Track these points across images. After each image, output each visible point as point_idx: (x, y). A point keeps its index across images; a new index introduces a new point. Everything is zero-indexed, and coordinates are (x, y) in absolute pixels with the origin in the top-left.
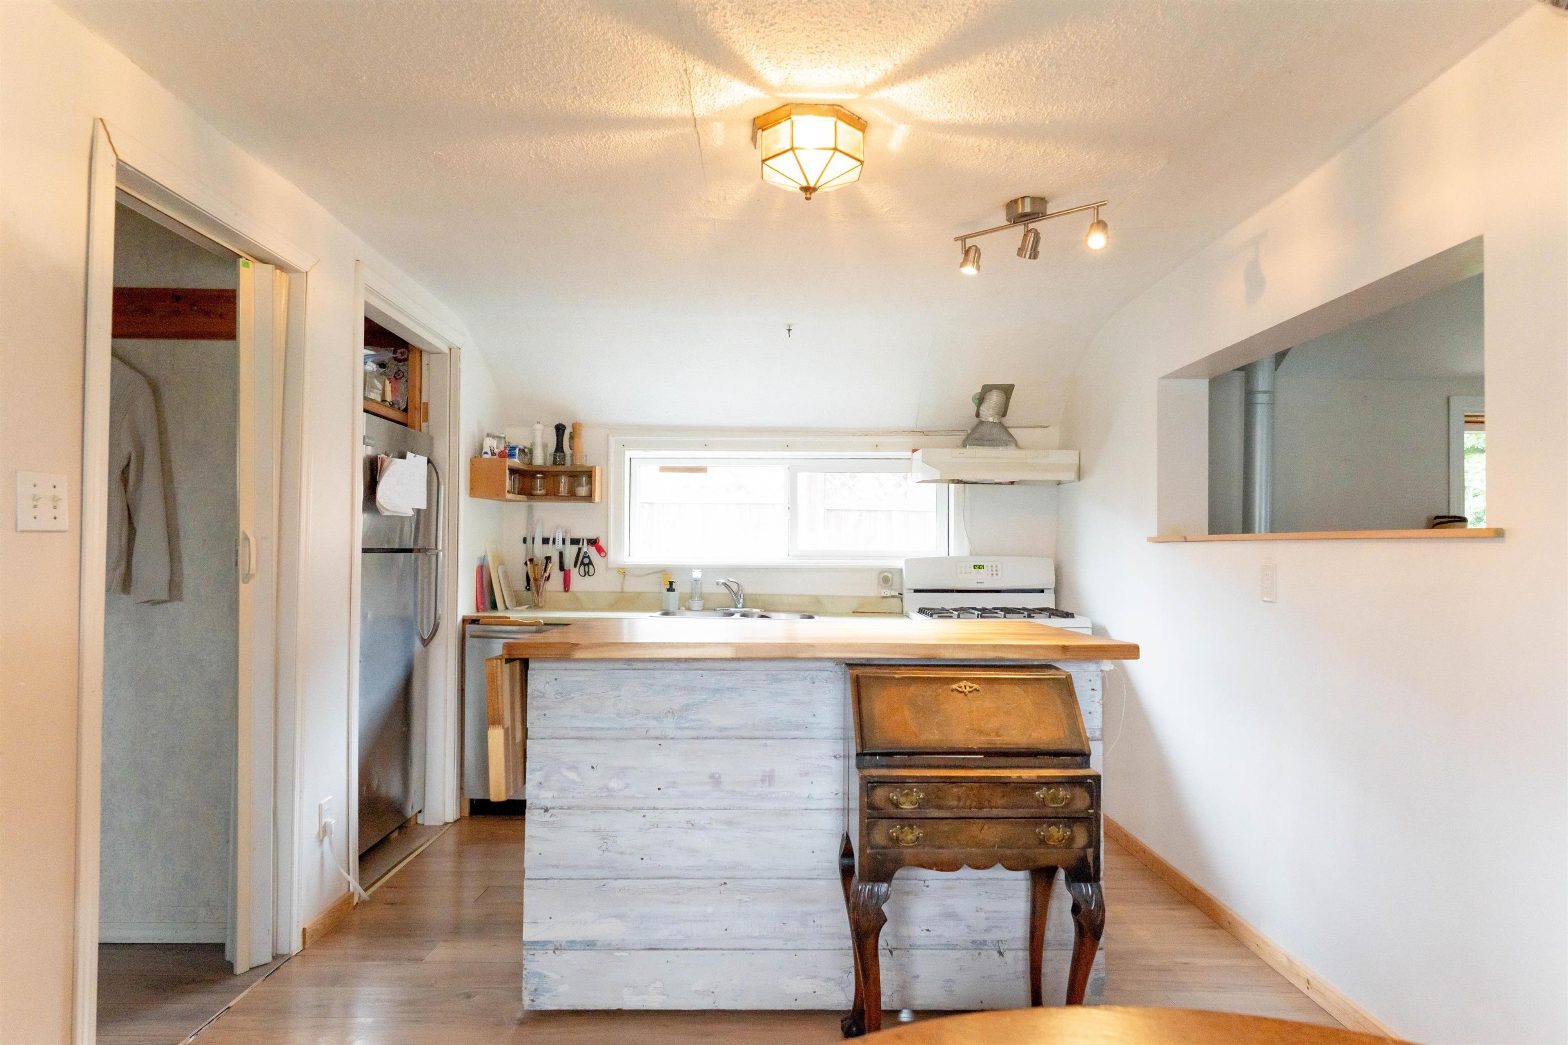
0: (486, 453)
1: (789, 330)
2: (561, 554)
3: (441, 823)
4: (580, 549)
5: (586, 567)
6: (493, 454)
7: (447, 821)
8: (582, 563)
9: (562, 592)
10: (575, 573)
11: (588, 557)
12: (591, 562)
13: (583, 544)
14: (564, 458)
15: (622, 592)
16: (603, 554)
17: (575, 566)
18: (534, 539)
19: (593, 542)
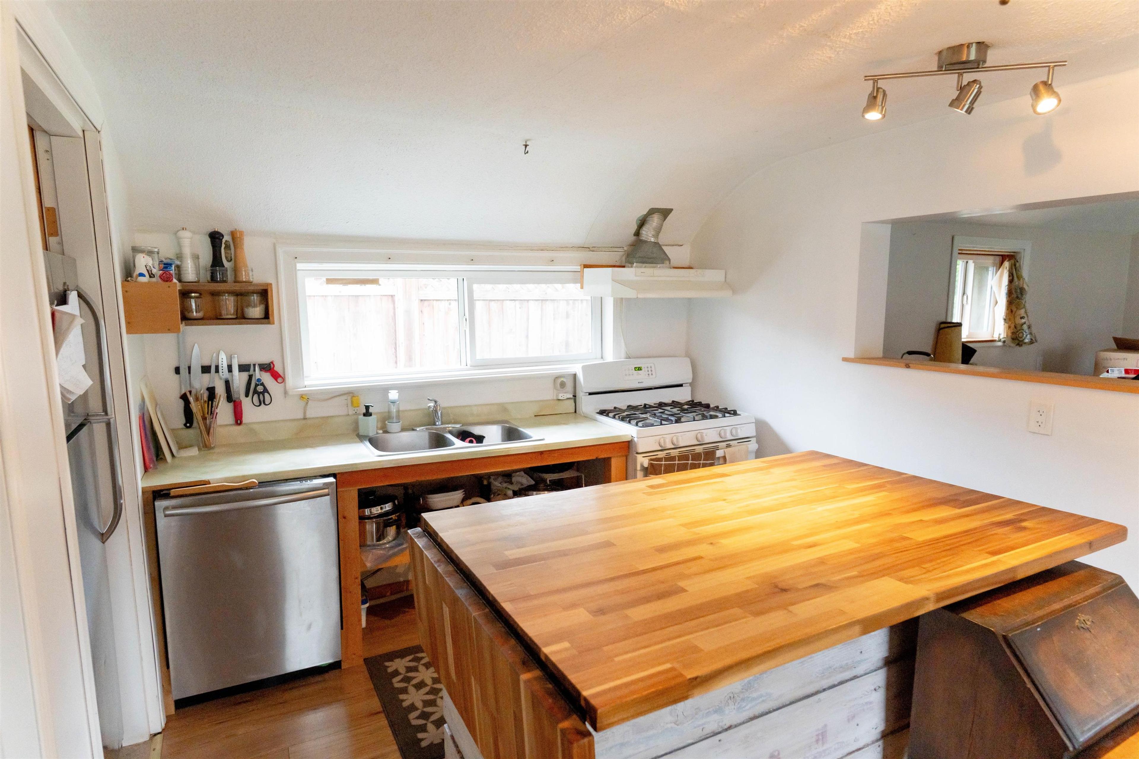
0: (141, 275)
1: (526, 146)
2: (227, 383)
3: (147, 738)
4: (250, 377)
5: (261, 396)
6: (152, 275)
7: (153, 732)
8: (255, 392)
9: (231, 425)
10: (247, 404)
11: (262, 384)
12: (267, 390)
13: (254, 370)
14: (224, 273)
15: (305, 419)
16: (280, 380)
17: (247, 395)
18: (189, 368)
19: (268, 368)
